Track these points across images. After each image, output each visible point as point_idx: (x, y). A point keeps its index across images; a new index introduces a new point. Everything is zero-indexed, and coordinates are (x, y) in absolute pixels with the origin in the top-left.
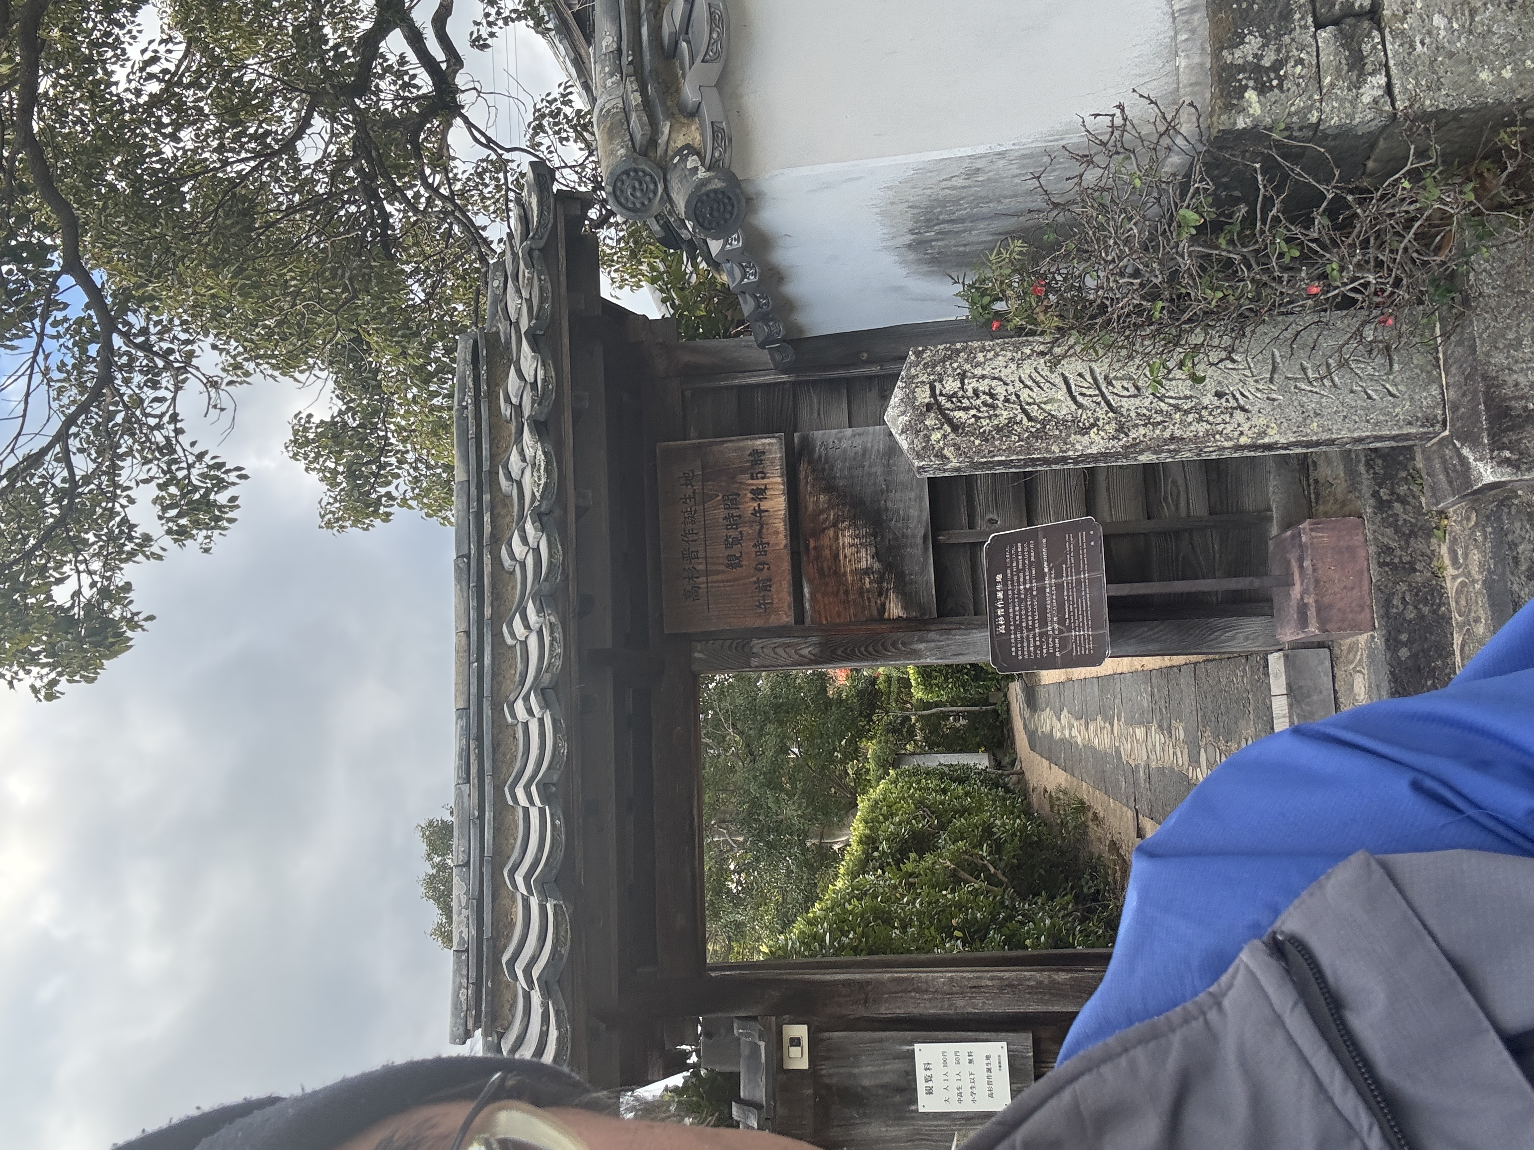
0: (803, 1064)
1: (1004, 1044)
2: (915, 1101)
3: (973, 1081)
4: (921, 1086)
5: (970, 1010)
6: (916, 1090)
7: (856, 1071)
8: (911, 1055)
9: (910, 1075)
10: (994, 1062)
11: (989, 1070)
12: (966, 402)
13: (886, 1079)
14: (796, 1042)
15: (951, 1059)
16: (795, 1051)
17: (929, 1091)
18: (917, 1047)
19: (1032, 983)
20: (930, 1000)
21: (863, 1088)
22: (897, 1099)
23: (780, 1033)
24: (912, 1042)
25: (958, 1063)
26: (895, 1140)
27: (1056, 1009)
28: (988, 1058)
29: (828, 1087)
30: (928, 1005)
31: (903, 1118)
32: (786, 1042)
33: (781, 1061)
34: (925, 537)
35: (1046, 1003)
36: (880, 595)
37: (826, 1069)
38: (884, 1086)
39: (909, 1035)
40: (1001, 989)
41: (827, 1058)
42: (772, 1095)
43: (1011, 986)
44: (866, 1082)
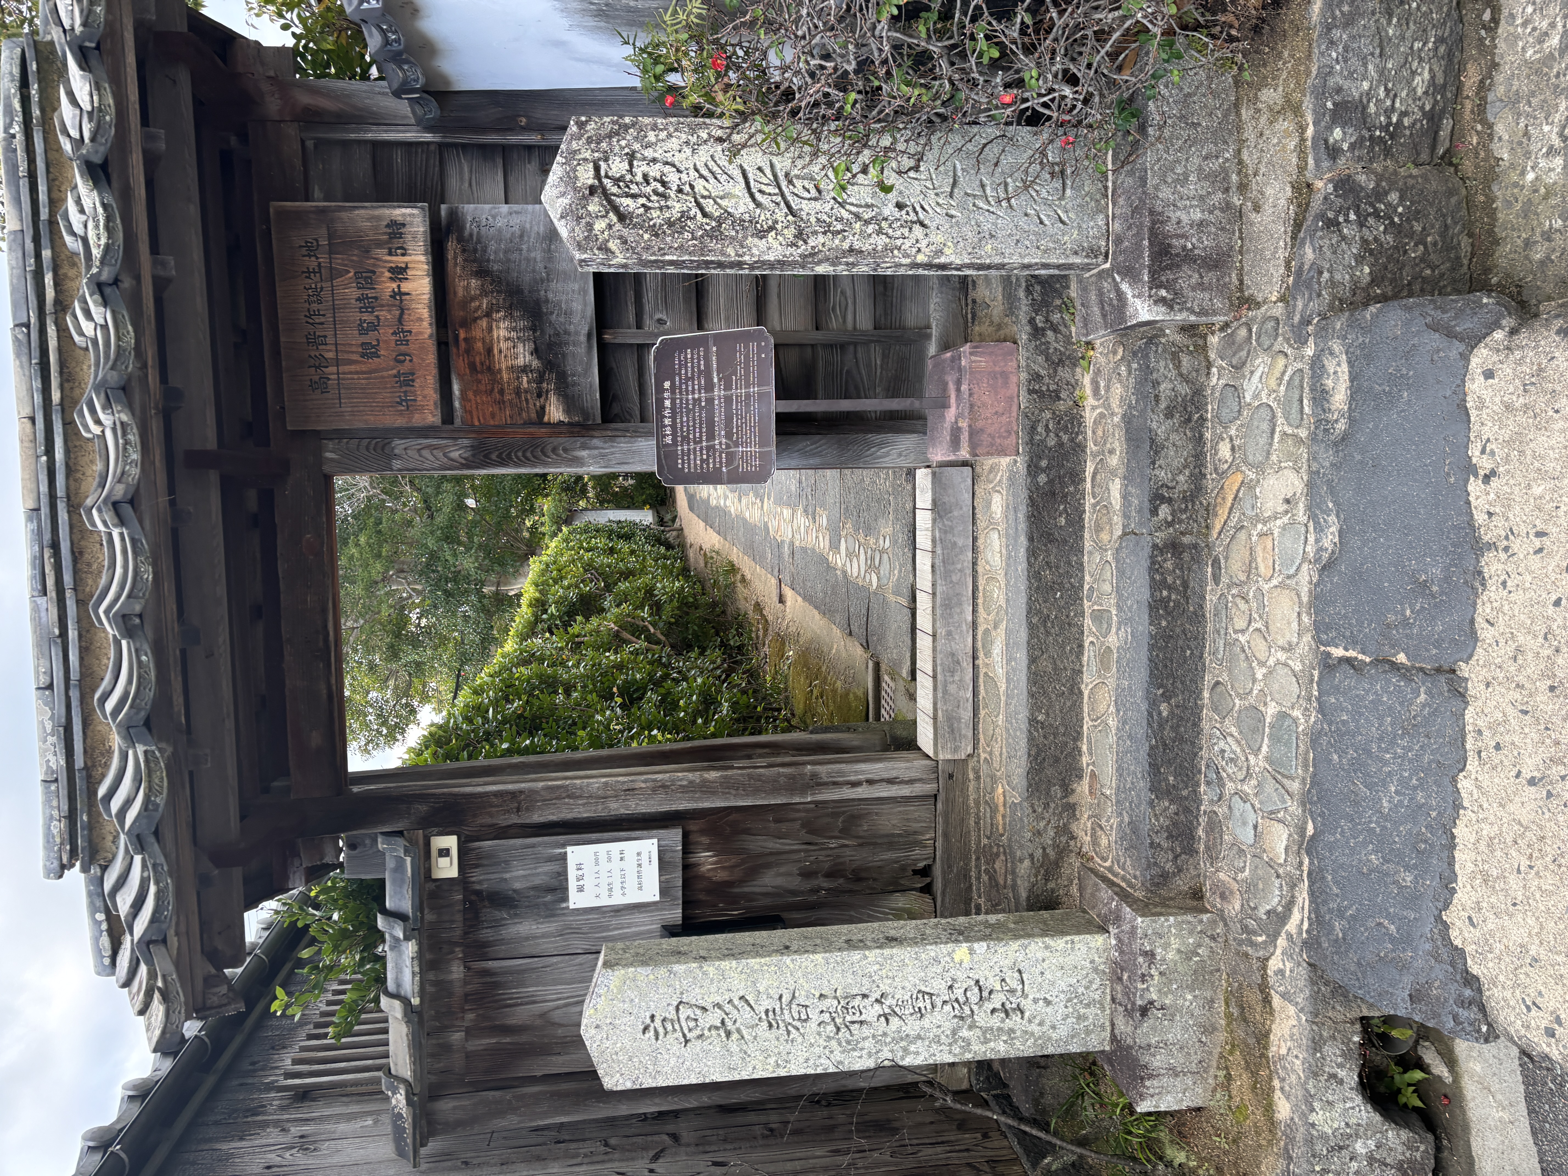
0: (453, 873)
1: (655, 841)
2: (565, 899)
3: (623, 876)
4: (572, 884)
5: (623, 811)
6: (567, 889)
7: (507, 876)
8: (564, 857)
9: (563, 874)
10: (645, 857)
11: (640, 865)
12: (634, 189)
13: (537, 881)
14: (445, 853)
15: (603, 857)
16: (443, 862)
17: (581, 889)
18: (569, 849)
19: (685, 783)
20: (584, 805)
21: (515, 891)
22: (549, 898)
23: (428, 844)
24: (564, 845)
25: (609, 860)
26: (543, 936)
27: (707, 805)
28: (639, 854)
29: (478, 893)
30: (582, 809)
31: (553, 916)
32: (434, 853)
33: (428, 871)
34: (589, 335)
35: (696, 800)
36: (539, 396)
37: (476, 876)
38: (534, 888)
39: (561, 838)
40: (654, 790)
41: (477, 866)
42: (419, 906)
43: (664, 786)
44: (517, 885)
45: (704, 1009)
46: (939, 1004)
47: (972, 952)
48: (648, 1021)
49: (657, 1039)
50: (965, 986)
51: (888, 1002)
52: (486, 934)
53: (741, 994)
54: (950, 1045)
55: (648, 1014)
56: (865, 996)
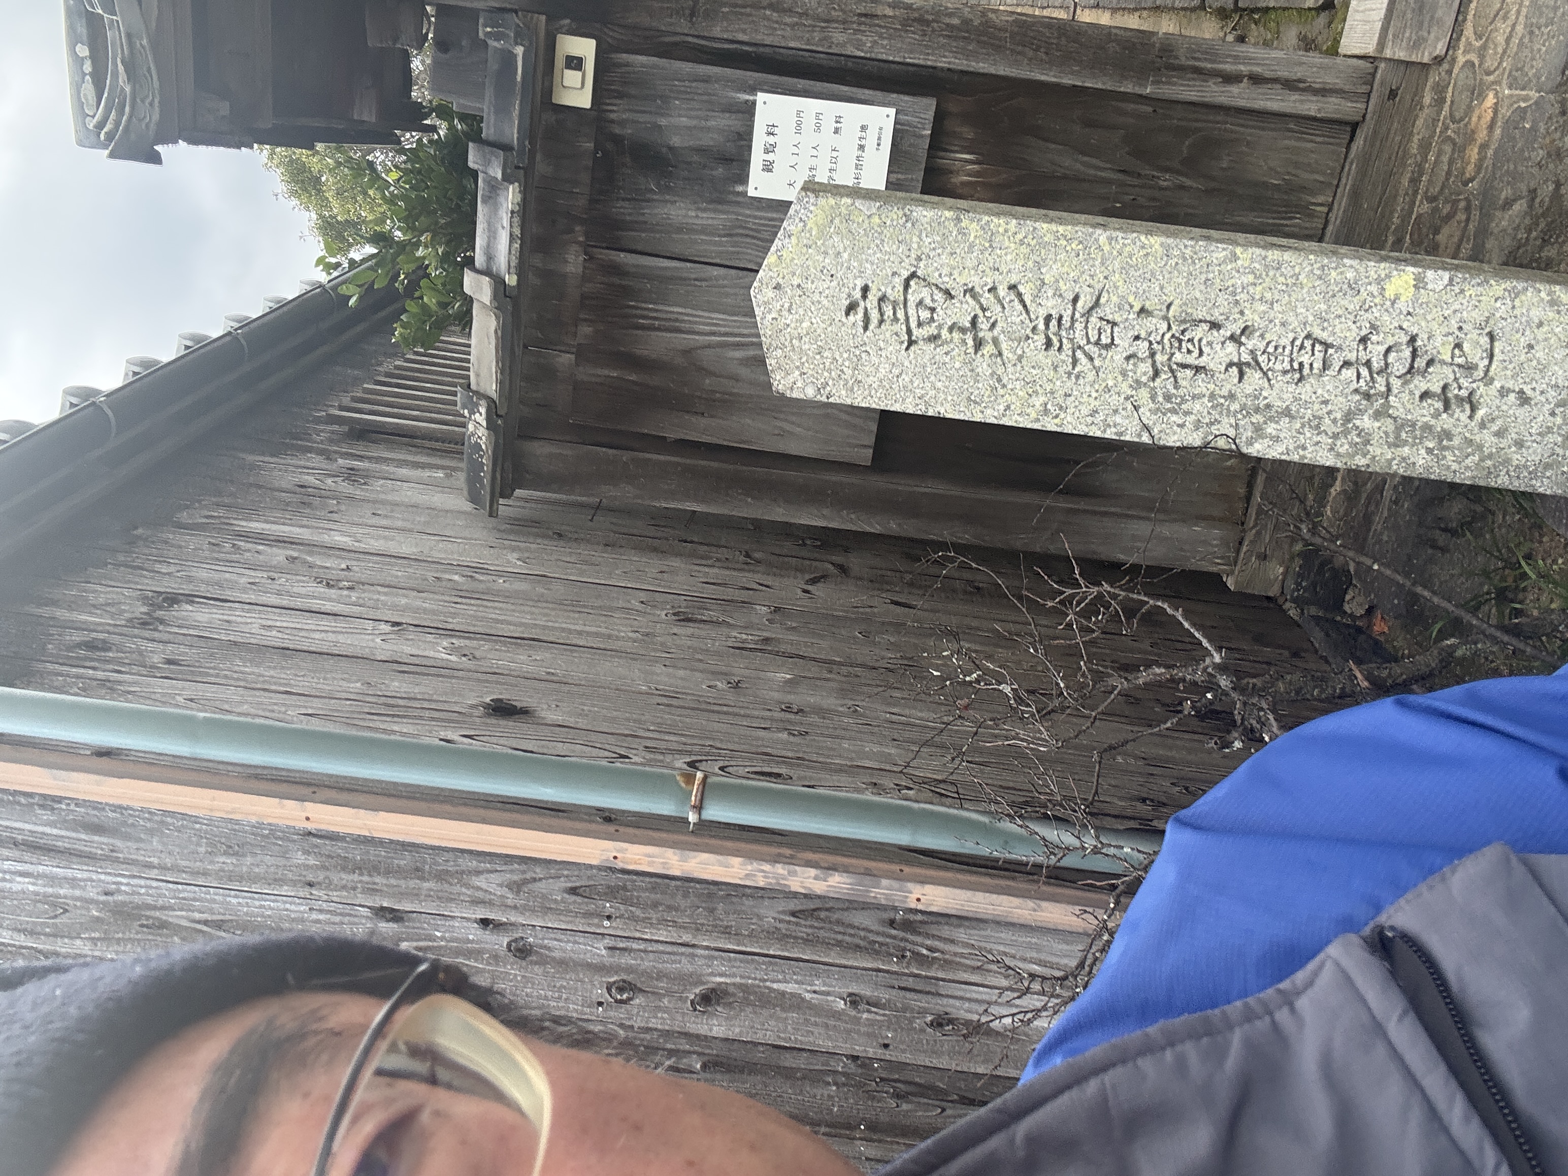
0: (583, 99)
1: (892, 111)
2: (743, 178)
3: (834, 160)
4: (757, 157)
5: (850, 50)
6: (748, 162)
7: (663, 122)
8: (749, 110)
9: (745, 138)
10: (870, 142)
11: (862, 147)
13: (707, 140)
14: (575, 63)
15: (809, 121)
16: (572, 77)
17: (768, 167)
18: (761, 97)
19: (956, 21)
20: (793, 26)
21: (671, 148)
22: (720, 171)
23: (551, 47)
24: (753, 90)
25: (818, 128)
26: (704, 230)
27: (983, 67)
28: (864, 128)
29: (617, 140)
30: (788, 32)
31: (720, 202)
32: (560, 61)
33: (548, 92)
35: (968, 55)
37: (618, 111)
38: (700, 150)
39: (752, 76)
40: (906, 23)
41: (621, 95)
42: (529, 132)
43: (921, 21)
44: (676, 141)
45: (948, 294)
46: (1337, 365)
47: (1419, 283)
48: (857, 294)
49: (866, 328)
50: (1390, 341)
51: (1251, 343)
52: (623, 209)
53: (1014, 279)
54: (1335, 436)
55: (860, 283)
56: (1215, 326)
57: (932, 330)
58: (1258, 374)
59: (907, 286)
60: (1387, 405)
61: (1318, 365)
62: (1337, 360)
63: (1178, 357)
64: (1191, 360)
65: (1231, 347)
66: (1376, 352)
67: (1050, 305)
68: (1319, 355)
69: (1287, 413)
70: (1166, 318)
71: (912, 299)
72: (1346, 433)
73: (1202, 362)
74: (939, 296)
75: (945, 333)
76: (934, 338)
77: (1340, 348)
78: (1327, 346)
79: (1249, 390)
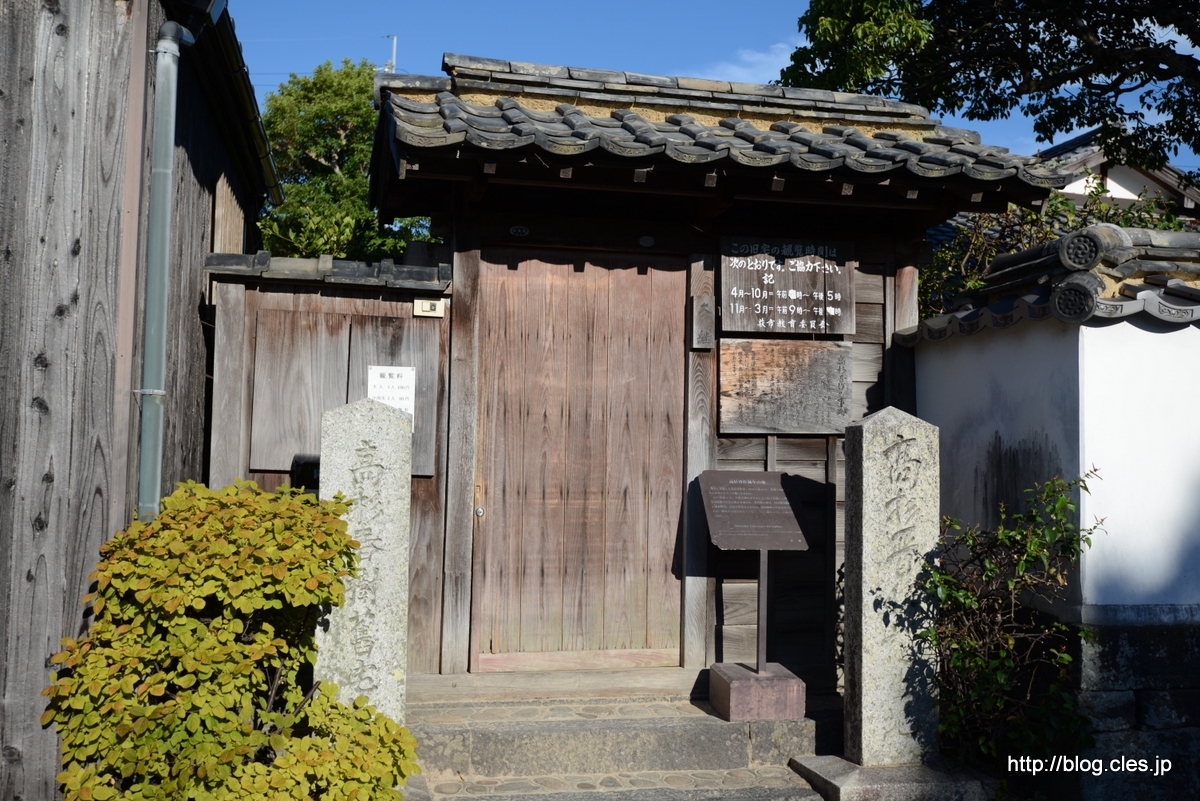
36: (738, 394)
45: (376, 484)
46: (361, 658)
47: (399, 683)
48: (372, 444)
49: (358, 450)
50: (373, 678)
51: (368, 620)
53: (385, 511)
54: (328, 667)
55: (376, 445)
57: (359, 480)
58: (353, 625)
59: (377, 466)
60: (345, 685)
61: (361, 650)
62: (364, 657)
63: (358, 590)
64: (357, 595)
65: (364, 611)
66: (369, 673)
67: (376, 529)
68: (364, 650)
69: (338, 642)
70: (374, 580)
71: (373, 469)
72: (331, 671)
73: (357, 600)
74: (375, 480)
75: (358, 486)
76: (356, 481)
77: (369, 656)
78: (369, 652)
79: (347, 623)
